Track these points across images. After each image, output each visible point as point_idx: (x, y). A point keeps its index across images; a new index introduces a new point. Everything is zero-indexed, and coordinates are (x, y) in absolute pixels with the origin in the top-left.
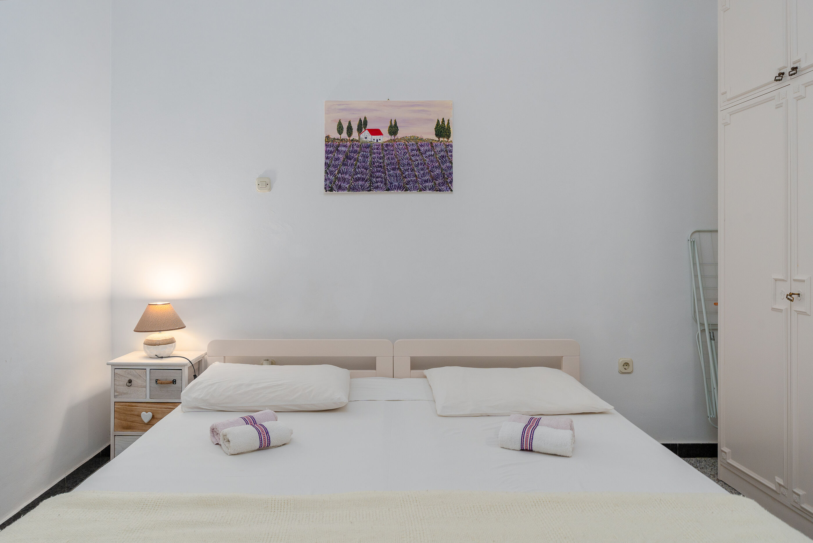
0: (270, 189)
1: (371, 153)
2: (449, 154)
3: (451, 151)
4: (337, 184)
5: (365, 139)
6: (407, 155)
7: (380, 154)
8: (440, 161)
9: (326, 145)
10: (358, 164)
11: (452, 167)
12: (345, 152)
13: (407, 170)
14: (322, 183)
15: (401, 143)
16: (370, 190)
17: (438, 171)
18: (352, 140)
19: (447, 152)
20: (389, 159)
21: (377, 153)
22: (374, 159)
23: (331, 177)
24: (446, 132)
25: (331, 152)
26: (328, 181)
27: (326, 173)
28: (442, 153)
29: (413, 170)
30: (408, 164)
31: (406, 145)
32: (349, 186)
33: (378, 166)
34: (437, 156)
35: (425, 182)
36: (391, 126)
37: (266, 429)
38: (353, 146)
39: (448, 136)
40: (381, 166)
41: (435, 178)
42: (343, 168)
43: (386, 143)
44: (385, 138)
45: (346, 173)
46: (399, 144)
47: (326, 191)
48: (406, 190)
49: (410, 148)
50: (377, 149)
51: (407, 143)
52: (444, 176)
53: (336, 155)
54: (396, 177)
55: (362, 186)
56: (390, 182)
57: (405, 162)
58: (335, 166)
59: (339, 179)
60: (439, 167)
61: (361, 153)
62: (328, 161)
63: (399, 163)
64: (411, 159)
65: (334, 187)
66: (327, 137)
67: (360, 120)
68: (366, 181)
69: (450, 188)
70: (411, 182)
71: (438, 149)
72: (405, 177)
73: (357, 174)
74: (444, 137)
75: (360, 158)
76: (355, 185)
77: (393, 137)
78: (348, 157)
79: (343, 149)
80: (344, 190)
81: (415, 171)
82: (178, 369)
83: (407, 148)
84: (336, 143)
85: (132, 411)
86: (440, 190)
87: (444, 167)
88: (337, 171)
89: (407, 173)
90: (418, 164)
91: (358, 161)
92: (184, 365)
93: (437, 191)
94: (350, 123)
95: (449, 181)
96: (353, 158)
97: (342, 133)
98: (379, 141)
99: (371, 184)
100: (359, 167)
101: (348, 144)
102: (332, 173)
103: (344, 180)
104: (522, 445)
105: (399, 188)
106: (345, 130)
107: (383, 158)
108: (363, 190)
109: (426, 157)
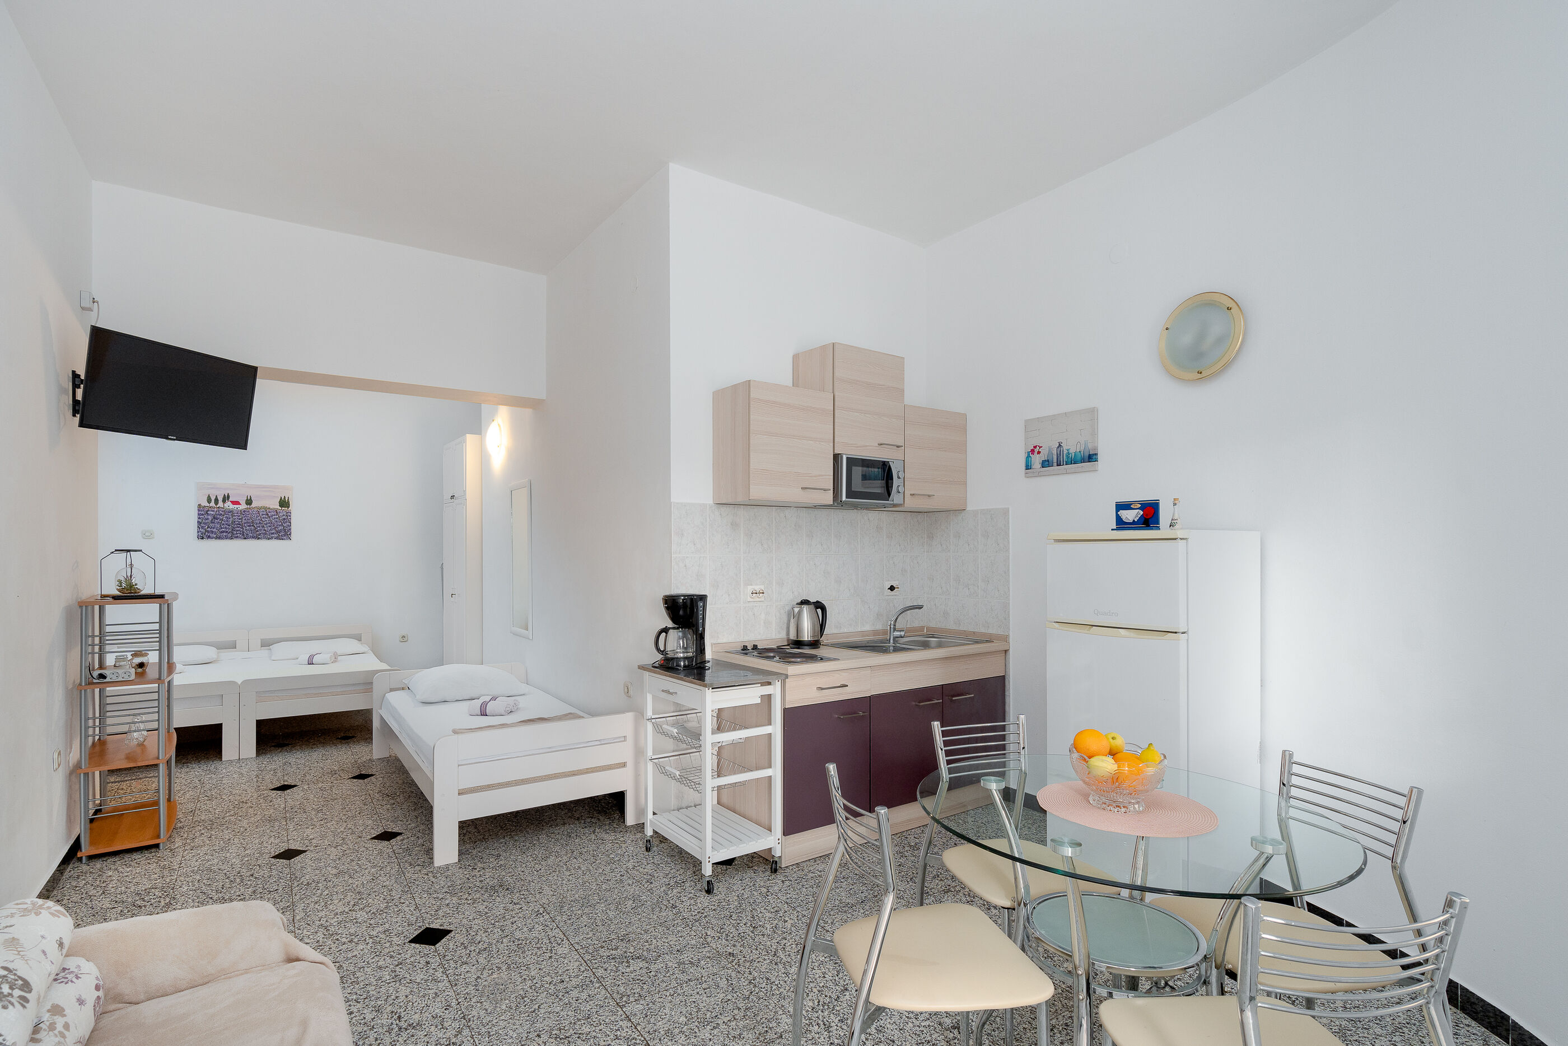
0: (154, 538)
1: (232, 516)
3: (290, 516)
4: (207, 535)
5: (228, 507)
6: (259, 517)
7: (239, 516)
8: (282, 521)
9: (198, 510)
10: (223, 522)
11: (290, 525)
12: (213, 515)
13: (259, 527)
14: (195, 534)
16: (231, 539)
17: (281, 528)
18: (218, 507)
20: (246, 519)
21: (237, 516)
22: (235, 519)
23: (202, 531)
24: (287, 504)
25: (202, 515)
26: (200, 533)
27: (198, 527)
28: (284, 517)
29: (263, 527)
30: (260, 523)
32: (216, 536)
34: (280, 519)
35: (271, 534)
36: (247, 500)
38: (219, 511)
39: (288, 507)
40: (240, 524)
41: (278, 532)
42: (211, 525)
43: (243, 510)
44: (243, 506)
45: (214, 528)
46: (253, 511)
47: (198, 539)
48: (258, 539)
49: (261, 513)
50: (237, 513)
51: (258, 510)
52: (285, 530)
53: (206, 516)
54: (251, 530)
55: (225, 536)
56: (246, 534)
57: (257, 521)
58: (205, 523)
59: (208, 532)
60: (282, 525)
61: (225, 516)
62: (200, 520)
63: (253, 522)
64: (261, 520)
65: (204, 536)
66: (199, 505)
67: (225, 495)
68: (229, 533)
70: (262, 534)
71: (281, 514)
72: (257, 531)
73: (221, 529)
74: (285, 507)
75: (224, 518)
76: (220, 535)
77: (248, 506)
78: (214, 518)
79: (212, 513)
80: (212, 538)
83: (259, 513)
84: (206, 509)
86: (282, 539)
87: (285, 525)
88: (206, 526)
89: (259, 529)
91: (223, 520)
93: (280, 539)
94: (216, 496)
95: (288, 533)
96: (219, 518)
97: (211, 502)
98: (238, 508)
100: (223, 524)
101: (215, 509)
102: (202, 527)
103: (212, 532)
104: (308, 662)
105: (253, 537)
106: (213, 501)
107: (241, 519)
108: (227, 538)
109: (272, 519)
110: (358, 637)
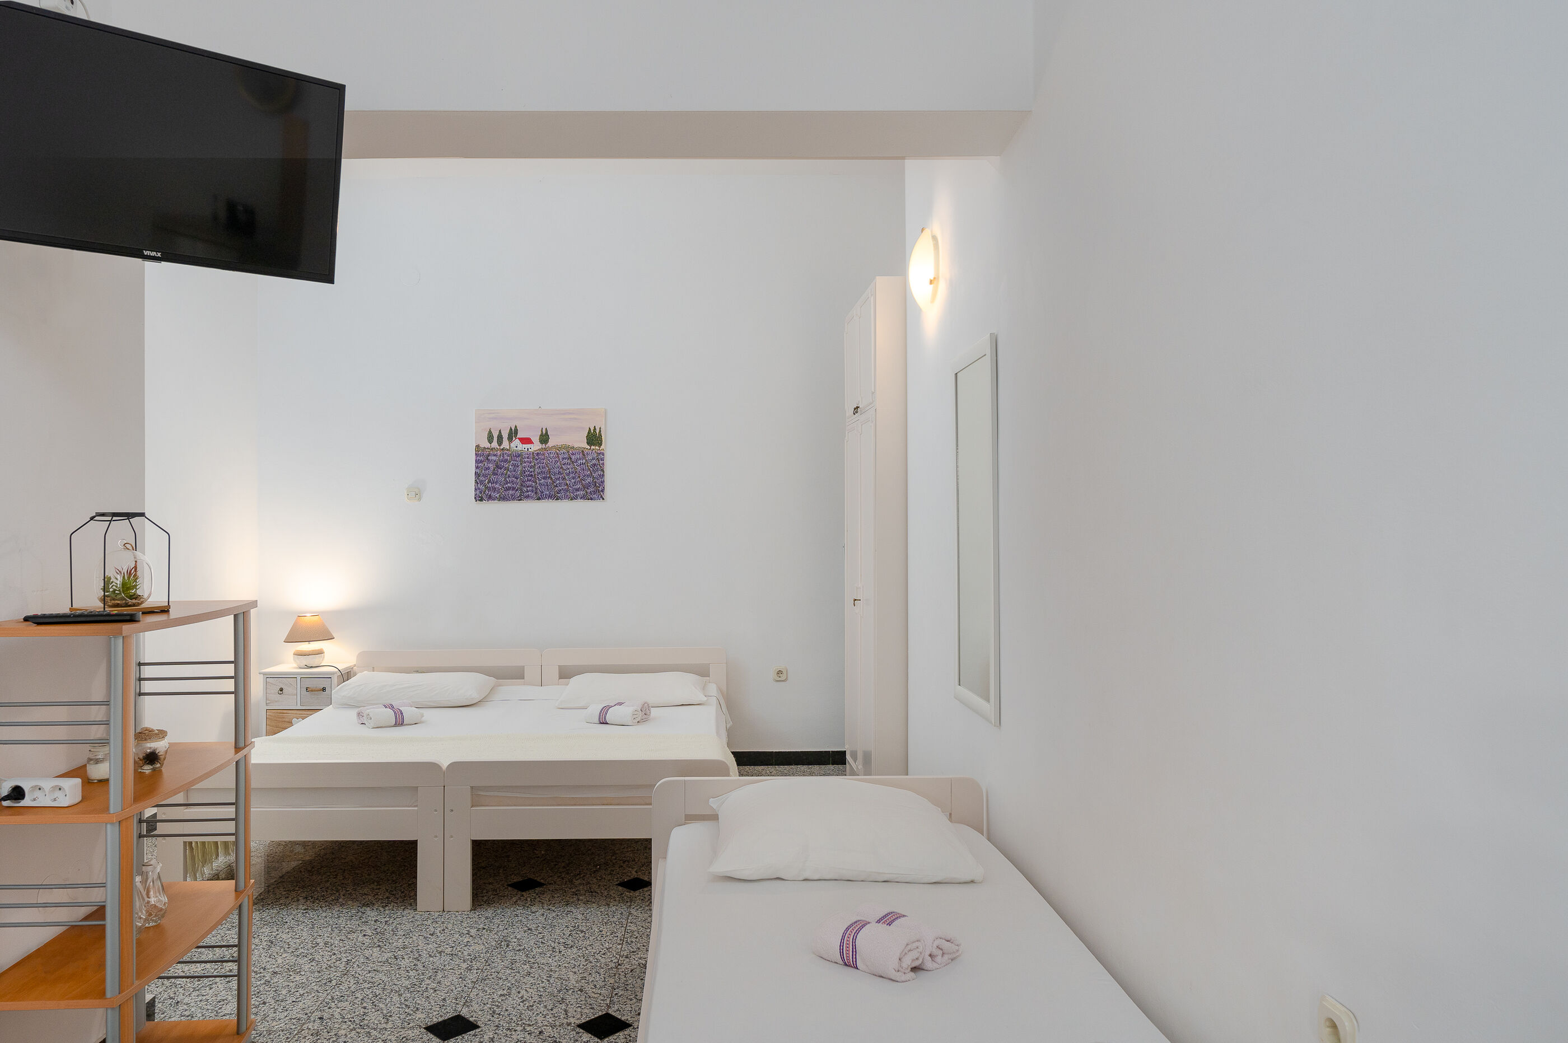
0: (420, 499)
1: (522, 462)
2: (601, 462)
3: (603, 459)
5: (515, 448)
6: (558, 463)
7: (530, 463)
8: (591, 469)
9: (476, 454)
10: (509, 473)
11: (603, 475)
12: (495, 461)
13: (558, 479)
14: (472, 493)
15: (552, 451)
16: (520, 500)
17: (589, 480)
18: (502, 449)
19: (599, 460)
20: (540, 468)
21: (528, 462)
22: (525, 468)
23: (482, 487)
24: (598, 440)
25: (481, 462)
26: (478, 491)
27: (476, 482)
28: (594, 462)
29: (564, 479)
30: (559, 472)
31: (558, 454)
32: (499, 495)
34: (589, 465)
35: (576, 490)
36: (542, 435)
37: (401, 711)
38: (503, 455)
39: (600, 445)
40: (532, 476)
41: (585, 487)
42: (493, 478)
43: (537, 452)
44: (536, 446)
45: (496, 483)
46: (550, 453)
47: (476, 501)
48: (557, 499)
49: (561, 457)
50: (528, 458)
51: (558, 451)
52: (596, 485)
53: (486, 464)
54: (547, 486)
55: (512, 495)
56: (540, 491)
57: (556, 470)
58: (485, 476)
59: (489, 489)
60: (591, 475)
61: (511, 462)
62: (478, 471)
63: (550, 472)
64: (562, 468)
65: (484, 497)
66: (478, 446)
67: (511, 429)
68: (517, 490)
69: (602, 497)
70: (562, 491)
71: (590, 457)
72: (556, 486)
73: (507, 484)
74: (594, 445)
75: (511, 467)
76: (505, 495)
77: (544, 446)
78: (498, 467)
79: (494, 458)
80: (494, 500)
81: (566, 479)
82: (328, 677)
83: (558, 457)
84: (486, 453)
85: (284, 718)
86: (591, 499)
87: (595, 475)
88: (487, 480)
89: (558, 482)
90: (569, 472)
91: (508, 470)
92: (333, 673)
93: (587, 499)
94: (500, 431)
95: (600, 489)
96: (503, 467)
97: (492, 442)
98: (530, 450)
99: (521, 493)
100: (509, 477)
101: (499, 453)
102: (482, 482)
103: (494, 489)
104: (599, 720)
105: (550, 497)
106: (495, 439)
107: (534, 467)
108: (513, 499)
109: (578, 465)
110: (702, 671)
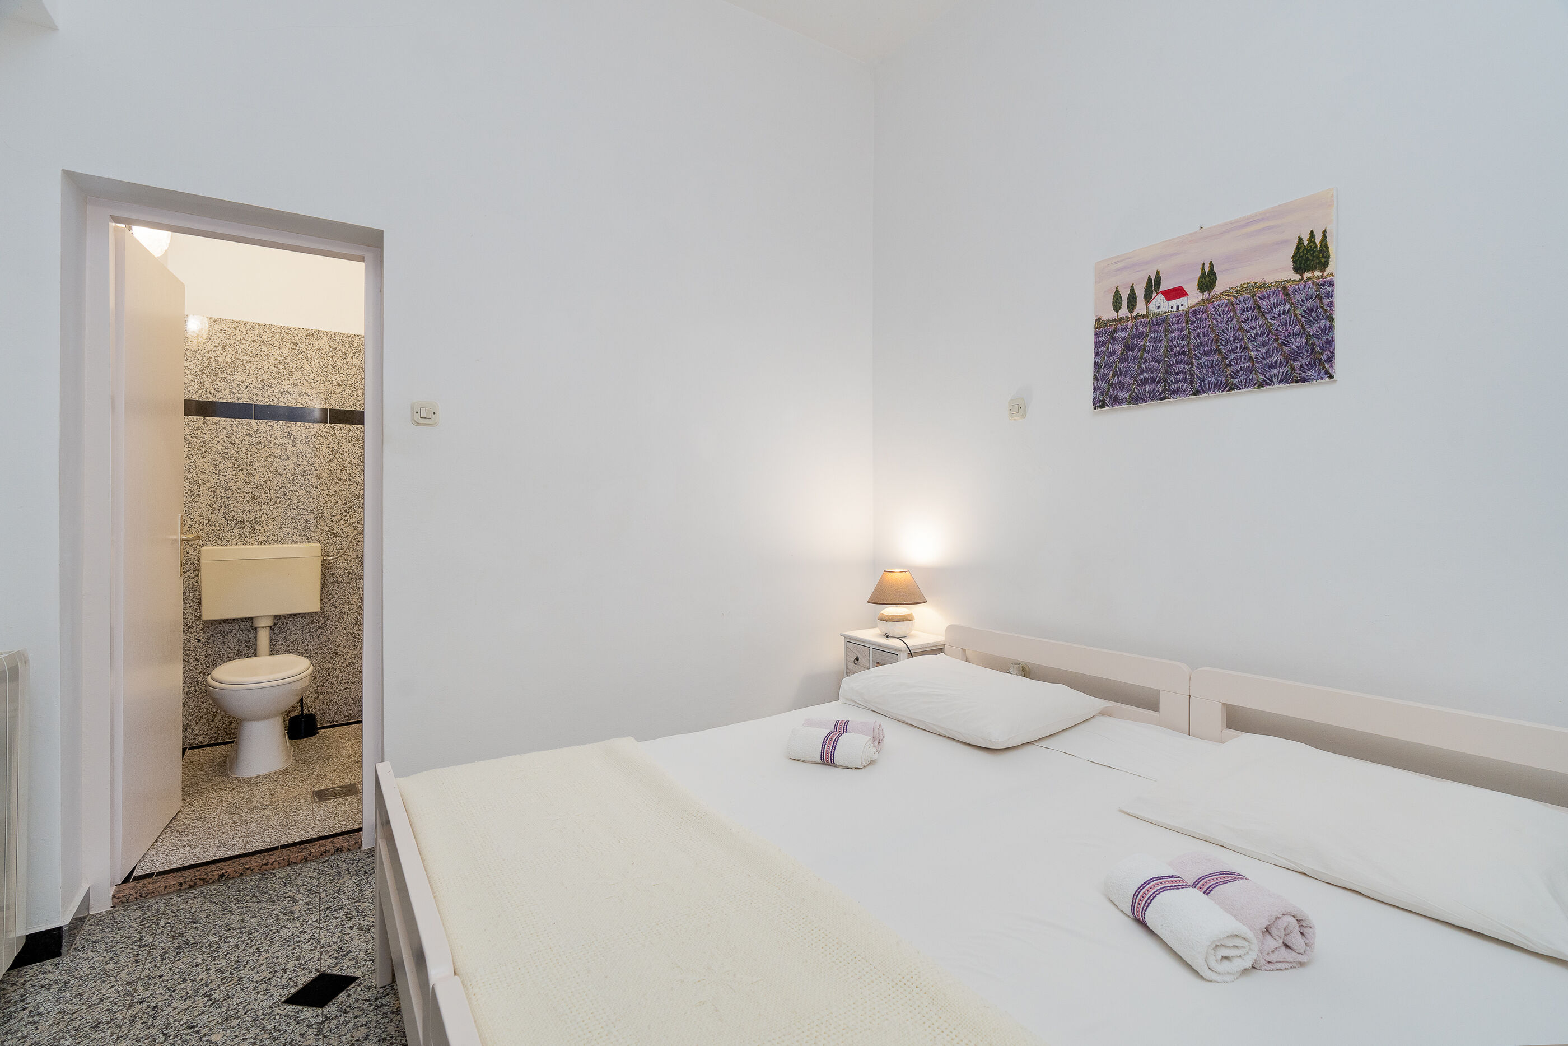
0: (1024, 416)
1: (1167, 332)
2: (1326, 301)
3: (1330, 295)
4: (1112, 394)
5: (1156, 311)
6: (1234, 322)
7: (1181, 331)
8: (1303, 320)
9: (1096, 334)
10: (1145, 354)
11: (1331, 328)
12: (1124, 339)
13: (1234, 351)
14: (1088, 396)
15: (1222, 302)
16: (1164, 398)
17: (1299, 342)
18: (1136, 317)
19: (1321, 299)
20: (1198, 336)
21: (1178, 330)
22: (1172, 341)
23: (1104, 385)
24: (1318, 258)
25: (1103, 344)
26: (1098, 392)
27: (1096, 378)
28: (1309, 304)
29: (1244, 349)
30: (1237, 338)
31: (1232, 304)
32: (1130, 395)
33: (1179, 352)
34: (1298, 312)
35: (1270, 368)
36: (1203, 277)
38: (1137, 326)
39: (1324, 264)
41: (1289, 358)
42: (1122, 367)
43: (1193, 309)
44: (1193, 298)
45: (1125, 375)
46: (1219, 305)
47: (1095, 409)
48: (1231, 389)
49: (1238, 308)
50: (1177, 323)
51: (1233, 299)
52: (1313, 349)
53: (1110, 346)
54: (1212, 366)
55: (1150, 392)
56: (1200, 379)
57: (1230, 336)
58: (1108, 366)
59: (1113, 386)
60: (1303, 332)
61: (1150, 336)
62: (1098, 359)
63: (1217, 341)
64: (1241, 328)
65: (1107, 400)
66: (1098, 321)
67: (1150, 279)
68: (1158, 382)
69: (1327, 372)
70: (1241, 373)
71: (1300, 297)
72: (1230, 365)
73: (1142, 374)
74: (1311, 269)
75: (1148, 344)
76: (1139, 392)
77: (1206, 295)
78: (1128, 347)
79: (1121, 334)
80: (1121, 403)
81: (1249, 350)
82: (893, 653)
83: (1234, 310)
84: (1110, 328)
86: (1303, 380)
87: (1311, 331)
88: (1111, 373)
89: (1233, 356)
90: (1256, 334)
91: (1144, 350)
93: (1297, 382)
94: (1132, 288)
95: (1324, 357)
96: (1136, 347)
97: (1120, 308)
98: (1181, 308)
99: (1165, 385)
100: (1146, 361)
101: (1130, 324)
102: (1103, 378)
103: (1122, 385)
105: (1217, 386)
106: (1125, 302)
107: (1187, 337)
108: (1152, 399)
109: (1273, 318)
